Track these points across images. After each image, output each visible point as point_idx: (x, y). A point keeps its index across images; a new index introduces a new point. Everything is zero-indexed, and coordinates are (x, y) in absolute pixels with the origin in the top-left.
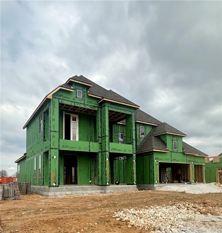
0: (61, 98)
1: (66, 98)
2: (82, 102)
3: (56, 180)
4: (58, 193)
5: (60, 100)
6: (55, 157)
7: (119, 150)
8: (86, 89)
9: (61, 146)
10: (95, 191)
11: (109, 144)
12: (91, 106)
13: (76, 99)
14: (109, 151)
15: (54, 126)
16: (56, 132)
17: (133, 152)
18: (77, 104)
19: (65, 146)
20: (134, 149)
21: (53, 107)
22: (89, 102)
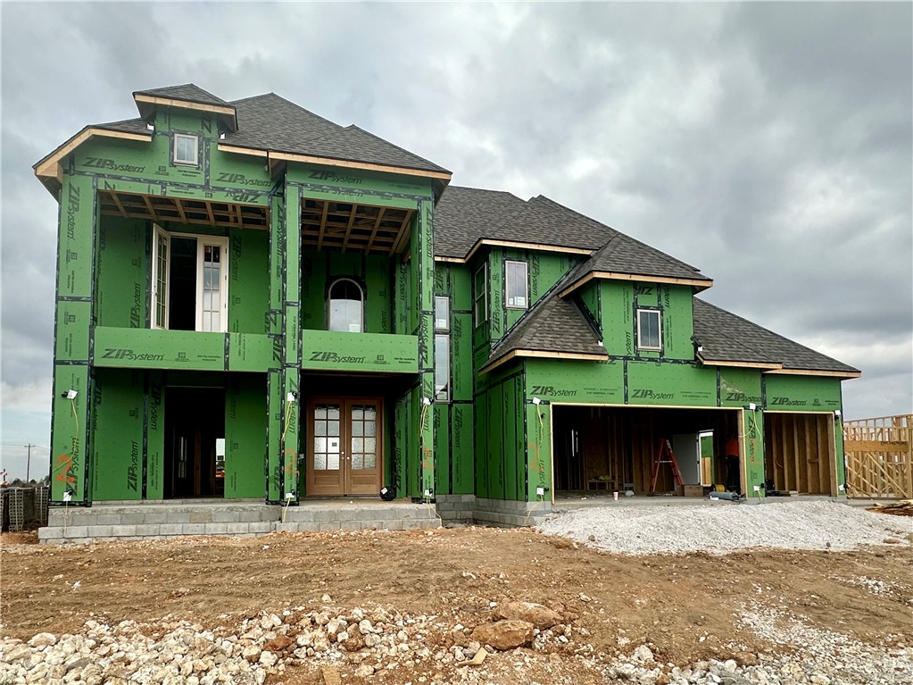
0: (106, 171)
1: (128, 168)
2: (200, 180)
3: (76, 482)
4: (77, 530)
5: (101, 181)
6: (72, 394)
7: (350, 360)
9: (99, 353)
10: (246, 525)
11: (300, 337)
13: (169, 170)
14: (301, 363)
15: (73, 278)
16: (78, 299)
17: (420, 365)
18: (173, 188)
19: (116, 352)
20: (424, 354)
21: (71, 207)
22: (227, 178)
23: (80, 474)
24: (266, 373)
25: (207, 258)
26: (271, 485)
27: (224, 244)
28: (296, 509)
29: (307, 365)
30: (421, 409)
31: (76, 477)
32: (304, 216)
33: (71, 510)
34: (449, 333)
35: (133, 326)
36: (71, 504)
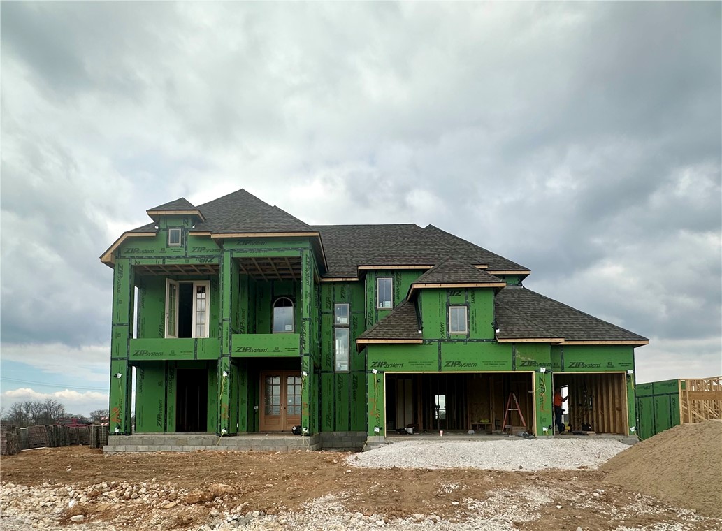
0: (135, 254)
1: (146, 252)
2: (182, 253)
3: (121, 422)
4: (121, 448)
5: (133, 260)
6: (119, 375)
7: (259, 350)
8: (190, 223)
9: (132, 353)
11: (231, 339)
12: (202, 256)
13: (166, 249)
14: (231, 354)
15: (119, 313)
16: (122, 325)
17: (301, 352)
18: (169, 259)
19: (140, 352)
20: (303, 345)
21: (119, 276)
22: (196, 250)
23: (123, 417)
25: (198, 292)
27: (207, 284)
29: (235, 354)
31: (121, 419)
33: (119, 436)
36: (118, 434)
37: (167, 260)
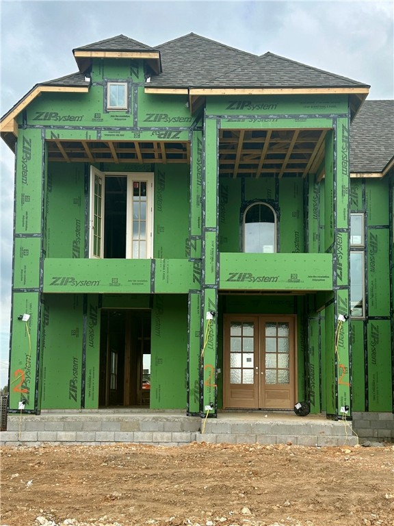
1: (70, 119)
3: (28, 393)
5: (48, 131)
6: (26, 317)
7: (265, 279)
9: (48, 281)
11: (218, 260)
12: (161, 129)
13: (104, 116)
14: (218, 284)
15: (27, 218)
16: (31, 236)
17: (335, 283)
18: (107, 132)
19: (61, 280)
20: (338, 271)
21: (25, 157)
22: (152, 119)
23: (32, 386)
24: (188, 294)
25: (135, 194)
26: (192, 398)
27: (149, 178)
28: (214, 421)
29: (225, 285)
30: (336, 326)
31: (28, 389)
32: (222, 146)
33: (25, 417)
34: (364, 249)
35: (75, 256)
36: (24, 412)
37: (103, 133)
